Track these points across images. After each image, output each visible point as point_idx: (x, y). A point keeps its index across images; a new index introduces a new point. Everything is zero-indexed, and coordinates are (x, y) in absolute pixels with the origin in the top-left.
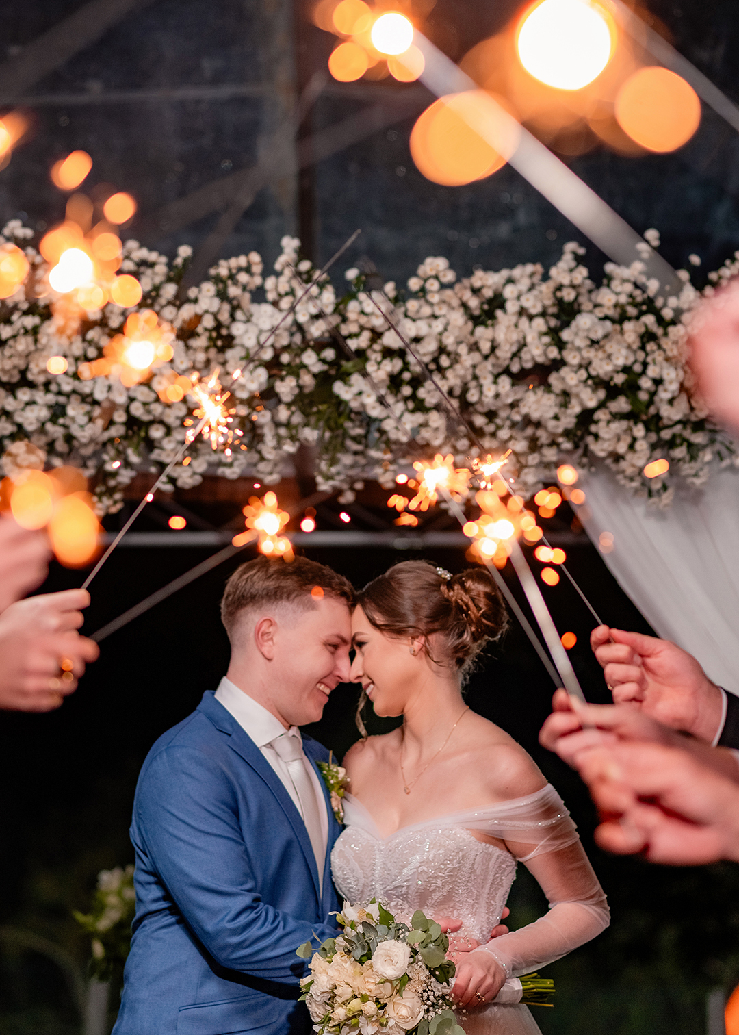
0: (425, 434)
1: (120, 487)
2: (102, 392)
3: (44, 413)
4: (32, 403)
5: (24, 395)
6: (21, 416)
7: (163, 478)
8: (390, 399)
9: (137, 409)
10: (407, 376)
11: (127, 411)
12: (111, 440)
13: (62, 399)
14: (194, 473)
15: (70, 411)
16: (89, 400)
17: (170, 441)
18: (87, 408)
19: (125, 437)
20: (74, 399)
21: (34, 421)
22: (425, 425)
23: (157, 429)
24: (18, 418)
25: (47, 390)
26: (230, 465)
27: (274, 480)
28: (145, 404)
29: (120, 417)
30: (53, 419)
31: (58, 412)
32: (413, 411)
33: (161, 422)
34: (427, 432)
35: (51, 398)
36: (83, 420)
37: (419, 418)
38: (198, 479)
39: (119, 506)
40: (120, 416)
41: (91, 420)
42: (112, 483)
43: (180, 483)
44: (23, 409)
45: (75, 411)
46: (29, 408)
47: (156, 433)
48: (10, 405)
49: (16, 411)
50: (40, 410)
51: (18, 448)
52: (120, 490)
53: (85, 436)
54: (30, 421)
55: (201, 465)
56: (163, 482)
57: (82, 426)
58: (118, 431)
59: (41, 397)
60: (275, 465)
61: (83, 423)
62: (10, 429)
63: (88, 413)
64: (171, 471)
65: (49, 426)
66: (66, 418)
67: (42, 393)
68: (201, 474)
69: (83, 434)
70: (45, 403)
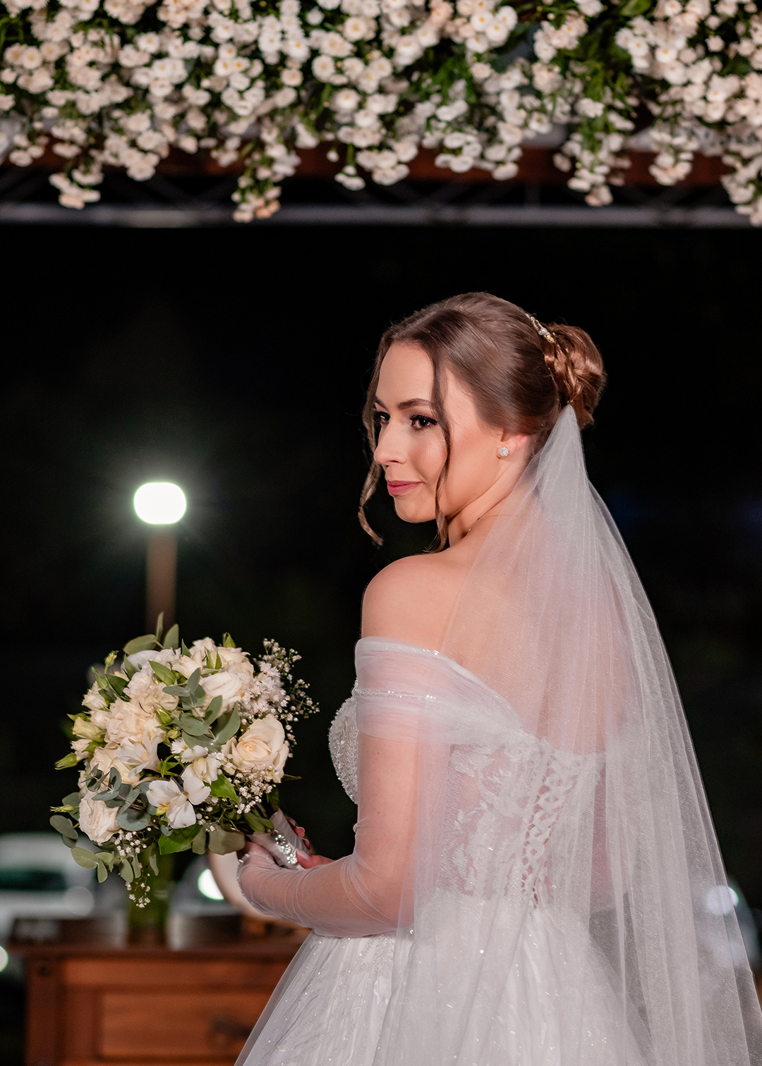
0: (743, 108)
1: (277, 179)
2: (271, 41)
3: (180, 72)
4: (160, 55)
5: (149, 43)
6: (146, 74)
7: (350, 170)
8: (690, 55)
9: (324, 67)
10: (714, 22)
11: (306, 69)
12: (272, 114)
13: (209, 51)
14: (399, 162)
15: (220, 69)
16: (248, 51)
17: (365, 115)
18: (245, 63)
19: (293, 106)
20: (226, 54)
21: (165, 84)
22: (740, 95)
23: (347, 97)
24: (141, 78)
25: (186, 38)
26: (456, 152)
27: (507, 173)
28: (337, 60)
29: (291, 77)
30: (194, 80)
31: (200, 69)
32: (722, 74)
33: (355, 87)
34: (745, 105)
35: (192, 49)
36: (242, 83)
37: (732, 83)
38: (403, 171)
39: (274, 207)
40: (293, 76)
42: (263, 173)
43: (378, 177)
44: (148, 65)
45: (229, 66)
46: (157, 63)
47: (346, 101)
48: (128, 57)
49: (138, 67)
50: (174, 67)
51: (138, 123)
52: (276, 184)
53: (245, 107)
54: (159, 83)
55: (406, 150)
56: (348, 175)
57: (241, 93)
58: (285, 98)
59: (176, 47)
60: (510, 150)
61: (242, 87)
62: (122, 94)
63: (245, 72)
64: (365, 159)
65: (188, 91)
66: (212, 78)
67: (179, 42)
68: (409, 164)
69: (243, 103)
70: (182, 56)
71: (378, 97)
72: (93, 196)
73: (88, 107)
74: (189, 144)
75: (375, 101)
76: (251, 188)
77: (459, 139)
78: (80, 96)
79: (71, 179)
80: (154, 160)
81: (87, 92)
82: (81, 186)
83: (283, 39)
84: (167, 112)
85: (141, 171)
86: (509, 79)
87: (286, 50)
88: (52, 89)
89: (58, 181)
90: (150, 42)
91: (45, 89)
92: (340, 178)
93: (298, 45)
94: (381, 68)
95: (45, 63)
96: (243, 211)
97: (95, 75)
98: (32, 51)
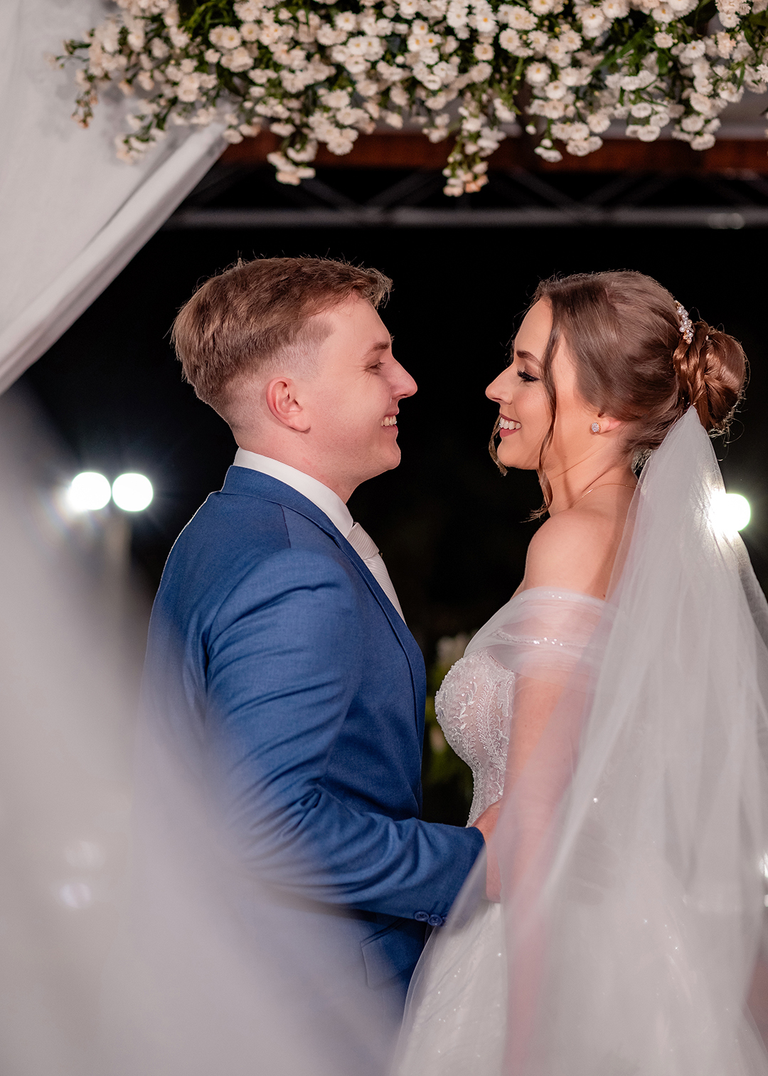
1: (483, 154)
2: (459, 16)
3: (377, 49)
4: (357, 33)
6: (342, 52)
7: (547, 142)
9: (510, 40)
12: (471, 87)
13: (402, 28)
14: (592, 134)
15: (412, 45)
16: (441, 28)
17: (556, 87)
18: (437, 39)
19: (491, 82)
20: (419, 29)
21: (361, 60)
23: (538, 70)
24: (338, 56)
25: (379, 15)
26: (645, 121)
27: (705, 143)
28: (523, 33)
29: (483, 52)
30: (389, 57)
31: (396, 45)
33: (544, 59)
35: (385, 26)
36: (432, 57)
38: (597, 143)
39: (482, 181)
40: (485, 51)
41: (443, 58)
42: (471, 149)
43: (570, 149)
44: (344, 44)
45: (421, 42)
46: (353, 41)
47: (537, 75)
48: (326, 36)
49: (334, 45)
50: (370, 44)
51: (338, 99)
52: (483, 159)
53: (434, 81)
54: (354, 59)
55: (599, 122)
56: (546, 148)
57: (430, 67)
58: (480, 73)
59: (370, 25)
60: (707, 121)
61: (432, 62)
62: (325, 72)
63: (438, 47)
64: (558, 131)
65: (382, 67)
66: (407, 55)
67: (372, 19)
68: (601, 136)
69: (432, 77)
70: (375, 34)
71: (570, 70)
72: (309, 173)
73: (293, 85)
74: (395, 121)
75: (568, 74)
76: (460, 164)
77: (645, 109)
78: (285, 74)
79: (286, 156)
80: (353, 135)
81: (292, 71)
82: (297, 164)
83: (470, 13)
84: (368, 89)
85: (339, 146)
86: (694, 48)
87: (472, 25)
88: (254, 68)
89: (275, 159)
90: (347, 20)
91: (246, 68)
92: (539, 151)
93: (486, 20)
94: (572, 41)
95: (244, 43)
96: (453, 186)
97: (298, 54)
98: (230, 31)
